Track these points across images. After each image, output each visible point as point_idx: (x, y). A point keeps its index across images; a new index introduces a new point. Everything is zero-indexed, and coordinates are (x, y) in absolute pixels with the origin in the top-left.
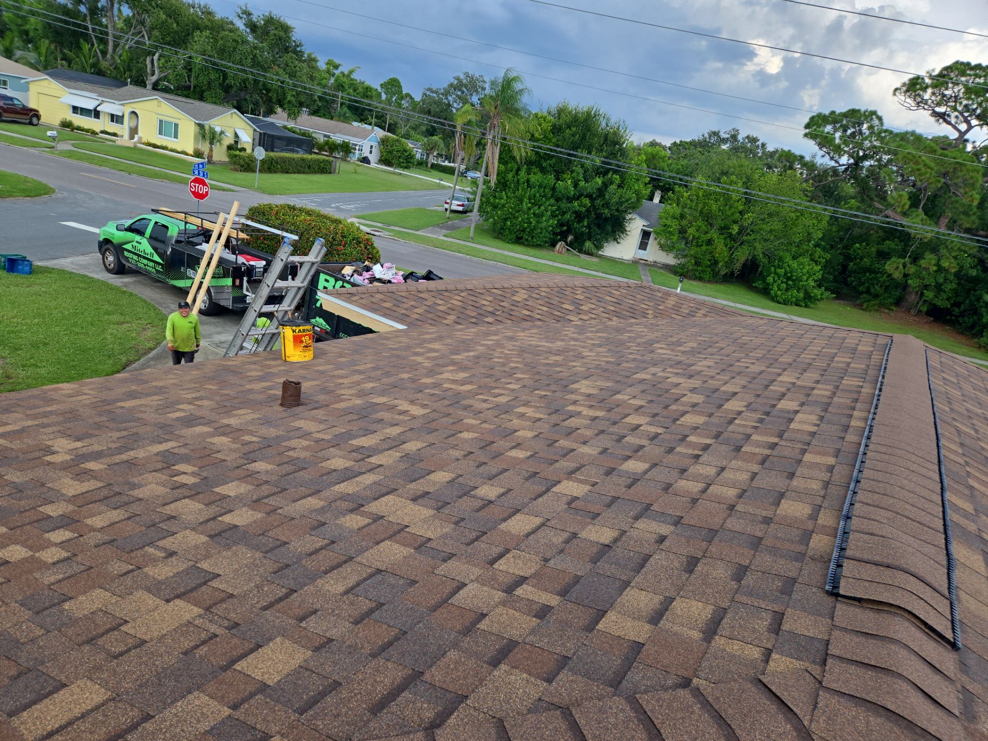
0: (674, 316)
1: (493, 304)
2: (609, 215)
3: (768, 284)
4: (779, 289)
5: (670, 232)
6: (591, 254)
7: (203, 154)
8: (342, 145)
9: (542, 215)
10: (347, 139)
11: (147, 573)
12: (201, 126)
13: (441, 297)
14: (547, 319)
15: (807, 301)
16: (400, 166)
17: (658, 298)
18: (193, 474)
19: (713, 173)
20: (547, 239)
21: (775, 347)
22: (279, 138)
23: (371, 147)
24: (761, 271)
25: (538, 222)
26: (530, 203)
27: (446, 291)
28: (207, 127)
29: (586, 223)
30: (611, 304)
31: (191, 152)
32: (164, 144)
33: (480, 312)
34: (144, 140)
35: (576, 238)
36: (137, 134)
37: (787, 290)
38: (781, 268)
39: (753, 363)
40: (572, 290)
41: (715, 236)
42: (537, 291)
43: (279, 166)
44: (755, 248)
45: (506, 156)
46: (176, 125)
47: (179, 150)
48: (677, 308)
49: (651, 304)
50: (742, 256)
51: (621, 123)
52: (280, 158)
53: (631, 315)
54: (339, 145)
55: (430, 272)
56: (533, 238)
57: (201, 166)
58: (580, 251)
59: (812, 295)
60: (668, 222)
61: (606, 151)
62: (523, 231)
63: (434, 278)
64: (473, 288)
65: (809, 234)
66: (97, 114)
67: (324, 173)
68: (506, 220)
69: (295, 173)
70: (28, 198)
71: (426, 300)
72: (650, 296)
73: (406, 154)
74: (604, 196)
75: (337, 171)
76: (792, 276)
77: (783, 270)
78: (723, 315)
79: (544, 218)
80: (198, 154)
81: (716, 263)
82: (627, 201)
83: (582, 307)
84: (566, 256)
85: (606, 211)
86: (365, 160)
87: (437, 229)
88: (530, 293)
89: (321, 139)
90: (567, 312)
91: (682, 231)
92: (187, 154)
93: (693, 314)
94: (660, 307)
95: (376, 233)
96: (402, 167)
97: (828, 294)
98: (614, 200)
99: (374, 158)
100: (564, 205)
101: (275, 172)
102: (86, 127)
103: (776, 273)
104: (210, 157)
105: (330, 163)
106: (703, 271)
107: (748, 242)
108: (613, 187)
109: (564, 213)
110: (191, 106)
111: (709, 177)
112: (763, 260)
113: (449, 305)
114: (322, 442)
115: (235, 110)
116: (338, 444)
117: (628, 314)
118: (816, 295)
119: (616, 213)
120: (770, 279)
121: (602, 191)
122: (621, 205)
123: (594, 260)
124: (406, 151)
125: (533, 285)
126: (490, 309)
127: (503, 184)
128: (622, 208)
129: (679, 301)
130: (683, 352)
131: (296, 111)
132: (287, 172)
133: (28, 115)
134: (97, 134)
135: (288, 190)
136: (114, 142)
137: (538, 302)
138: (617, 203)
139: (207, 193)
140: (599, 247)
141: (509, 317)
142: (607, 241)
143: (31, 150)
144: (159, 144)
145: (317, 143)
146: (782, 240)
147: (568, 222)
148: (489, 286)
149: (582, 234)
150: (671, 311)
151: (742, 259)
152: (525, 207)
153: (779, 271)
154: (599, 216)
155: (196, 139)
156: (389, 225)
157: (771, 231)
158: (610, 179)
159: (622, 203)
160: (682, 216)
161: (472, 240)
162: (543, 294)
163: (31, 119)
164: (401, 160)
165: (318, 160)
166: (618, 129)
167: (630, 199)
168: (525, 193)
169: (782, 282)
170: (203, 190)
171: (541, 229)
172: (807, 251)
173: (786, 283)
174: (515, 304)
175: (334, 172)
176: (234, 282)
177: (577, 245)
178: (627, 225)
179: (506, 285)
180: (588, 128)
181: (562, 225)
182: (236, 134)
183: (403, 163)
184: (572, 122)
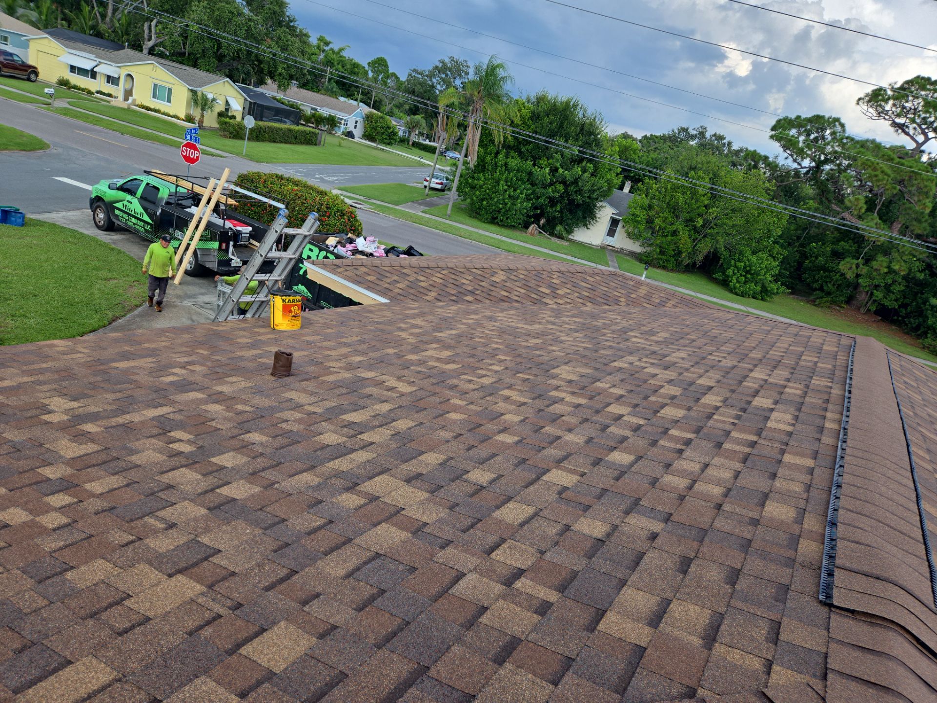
0: (645, 305)
1: (472, 284)
2: (581, 201)
3: (728, 276)
4: (738, 282)
5: (638, 222)
6: (562, 238)
7: (194, 119)
8: (328, 119)
9: (518, 198)
10: (333, 113)
11: (147, 544)
12: (194, 93)
13: (423, 273)
14: (524, 301)
15: (763, 294)
16: (382, 142)
17: (630, 287)
18: (189, 442)
19: (682, 167)
20: (521, 221)
21: (744, 342)
22: (269, 108)
23: (356, 122)
24: (722, 264)
25: (513, 204)
26: (506, 185)
27: (428, 268)
28: (199, 94)
29: (558, 209)
30: (585, 289)
31: (183, 116)
32: (157, 108)
33: (460, 290)
34: (138, 102)
35: (548, 221)
36: (131, 95)
37: (745, 283)
38: (741, 262)
39: (725, 358)
40: (549, 275)
41: (680, 227)
42: (515, 273)
43: (267, 135)
44: (717, 241)
45: (486, 139)
46: (170, 90)
47: (172, 114)
48: (648, 297)
49: (624, 292)
50: (705, 247)
51: (597, 115)
52: (268, 127)
53: (604, 301)
54: (325, 118)
55: (411, 248)
56: (507, 218)
57: (193, 132)
58: (552, 234)
59: (769, 289)
60: (637, 212)
61: (582, 141)
62: (498, 211)
63: (415, 253)
64: (454, 267)
65: (769, 231)
66: (93, 74)
67: (310, 144)
68: (483, 200)
69: (281, 142)
70: (23, 152)
71: (409, 275)
72: (623, 284)
73: (390, 131)
74: (577, 183)
75: (322, 143)
76: (751, 270)
77: (743, 264)
78: (691, 306)
79: (519, 201)
80: (189, 119)
81: (680, 253)
82: (598, 189)
83: (559, 292)
84: (538, 237)
85: (579, 198)
86: (350, 134)
87: (416, 205)
88: (508, 275)
89: (309, 112)
90: (545, 296)
91: (650, 221)
92: (179, 118)
93: (663, 304)
94: (633, 296)
95: (358, 206)
96: (384, 143)
97: (783, 288)
98: (587, 188)
99: (358, 133)
100: (538, 190)
101: (263, 141)
102: (82, 86)
103: (735, 266)
104: (201, 122)
105: (316, 135)
106: (668, 261)
107: (712, 235)
108: (586, 176)
109: (538, 198)
110: (186, 72)
111: (678, 171)
112: (724, 253)
113: (431, 282)
114: (314, 416)
115: (228, 79)
116: (329, 419)
117: (601, 300)
118: (772, 289)
119: (588, 201)
120: (730, 272)
122: (593, 193)
123: (565, 243)
124: (389, 128)
125: (511, 267)
126: (470, 288)
127: (481, 166)
129: (651, 291)
130: (657, 342)
131: (286, 84)
132: (274, 142)
133: (27, 71)
134: (93, 93)
135: (275, 158)
136: (109, 102)
137: (517, 283)
138: (589, 191)
139: (198, 157)
140: (570, 231)
141: (488, 297)
142: (578, 227)
143: (29, 106)
144: (152, 107)
145: (304, 115)
146: (743, 235)
147: (541, 206)
148: (468, 265)
149: (554, 218)
150: (642, 299)
151: (705, 251)
152: (501, 188)
153: (738, 264)
154: (571, 202)
155: (188, 105)
156: (370, 198)
157: (733, 226)
158: (584, 167)
159: (594, 191)
160: (650, 207)
161: (449, 217)
162: (522, 276)
163: (29, 75)
164: (384, 136)
165: (305, 131)
166: (595, 120)
167: (602, 187)
168: (503, 176)
169: (741, 275)
170: (194, 154)
171: (516, 210)
172: (767, 247)
173: (745, 276)
174: (494, 284)
175: (320, 144)
176: (220, 246)
177: (549, 228)
178: (597, 212)
179: (485, 266)
180: (566, 118)
181: (536, 208)
182: (227, 101)
183: (386, 139)
184: (550, 110)
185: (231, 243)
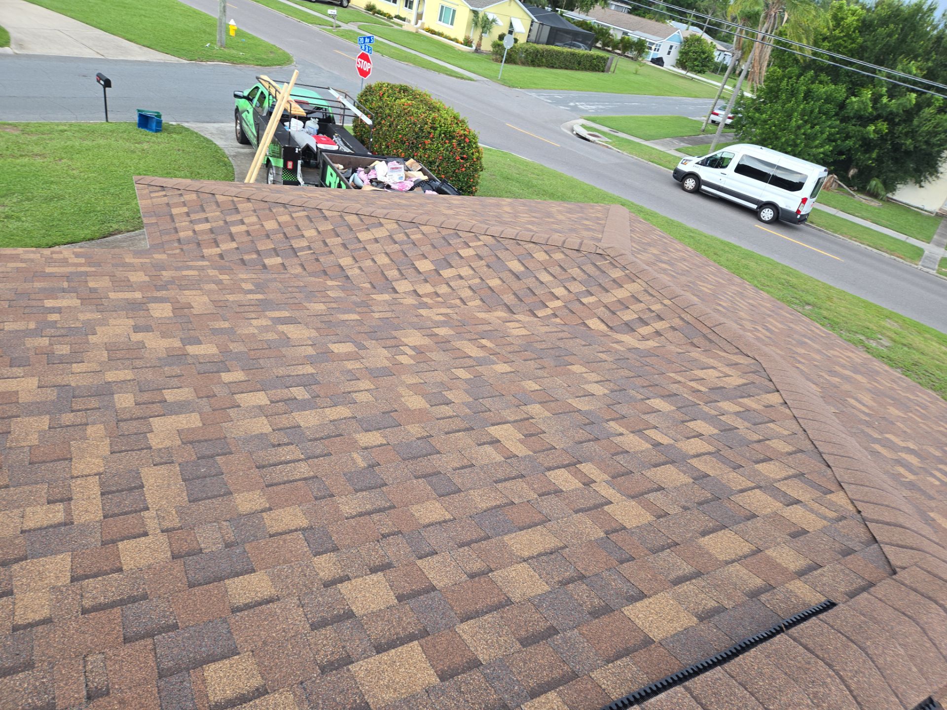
1: (316, 238)
2: (912, 148)
6: (874, 195)
7: (471, 42)
8: (637, 43)
9: (814, 137)
10: (644, 36)
12: (475, 13)
16: (693, 70)
22: (567, 32)
23: (671, 47)
25: (806, 146)
26: (802, 119)
28: (481, 15)
29: (874, 155)
31: (461, 39)
32: (441, 32)
33: (280, 246)
34: (426, 26)
35: (860, 173)
36: (421, 19)
40: (471, 240)
42: (411, 231)
43: (544, 60)
46: (454, 11)
47: (453, 37)
49: (579, 290)
52: (547, 51)
53: (513, 303)
54: (634, 43)
57: (367, 40)
58: (862, 190)
61: (933, 61)
67: (596, 71)
69: (561, 68)
73: (704, 56)
74: (912, 121)
75: (612, 69)
80: (468, 43)
83: (447, 272)
84: (834, 192)
85: (909, 141)
86: (659, 61)
87: (675, 141)
88: (397, 232)
89: (618, 36)
92: (457, 42)
94: (588, 300)
95: (591, 138)
96: (695, 71)
98: (925, 129)
99: (670, 62)
100: (851, 128)
101: (539, 66)
102: (385, 12)
104: (479, 45)
105: (605, 60)
108: (927, 111)
109: (848, 137)
117: (509, 299)
119: (924, 147)
121: (910, 114)
122: (935, 136)
123: (875, 203)
124: (704, 53)
126: (302, 245)
128: (934, 140)
132: (553, 67)
134: (392, 18)
135: (535, 84)
136: (401, 26)
137: (391, 247)
138: (929, 133)
140: (890, 187)
141: (310, 263)
142: (906, 183)
143: (315, 28)
144: (437, 30)
145: (612, 40)
147: (849, 150)
149: (868, 167)
152: (793, 123)
154: (896, 148)
155: (468, 27)
156: (618, 130)
158: (929, 98)
159: (937, 134)
162: (416, 236)
163: (342, 1)
164: (696, 63)
165: (592, 56)
168: (798, 106)
174: (349, 243)
175: (608, 71)
176: (285, 164)
177: (858, 182)
178: (940, 164)
180: (914, 28)
181: (841, 153)
182: (511, 23)
183: (697, 66)
184: (890, 17)
185: (300, 162)
